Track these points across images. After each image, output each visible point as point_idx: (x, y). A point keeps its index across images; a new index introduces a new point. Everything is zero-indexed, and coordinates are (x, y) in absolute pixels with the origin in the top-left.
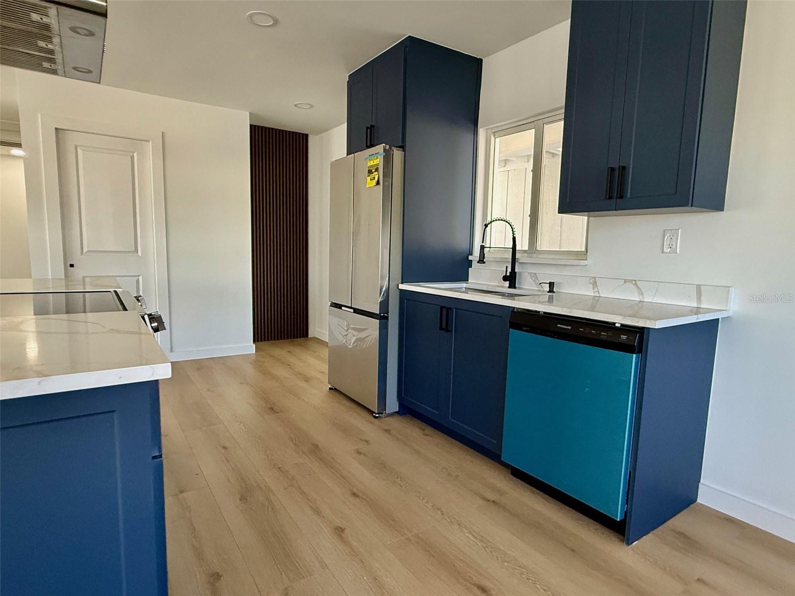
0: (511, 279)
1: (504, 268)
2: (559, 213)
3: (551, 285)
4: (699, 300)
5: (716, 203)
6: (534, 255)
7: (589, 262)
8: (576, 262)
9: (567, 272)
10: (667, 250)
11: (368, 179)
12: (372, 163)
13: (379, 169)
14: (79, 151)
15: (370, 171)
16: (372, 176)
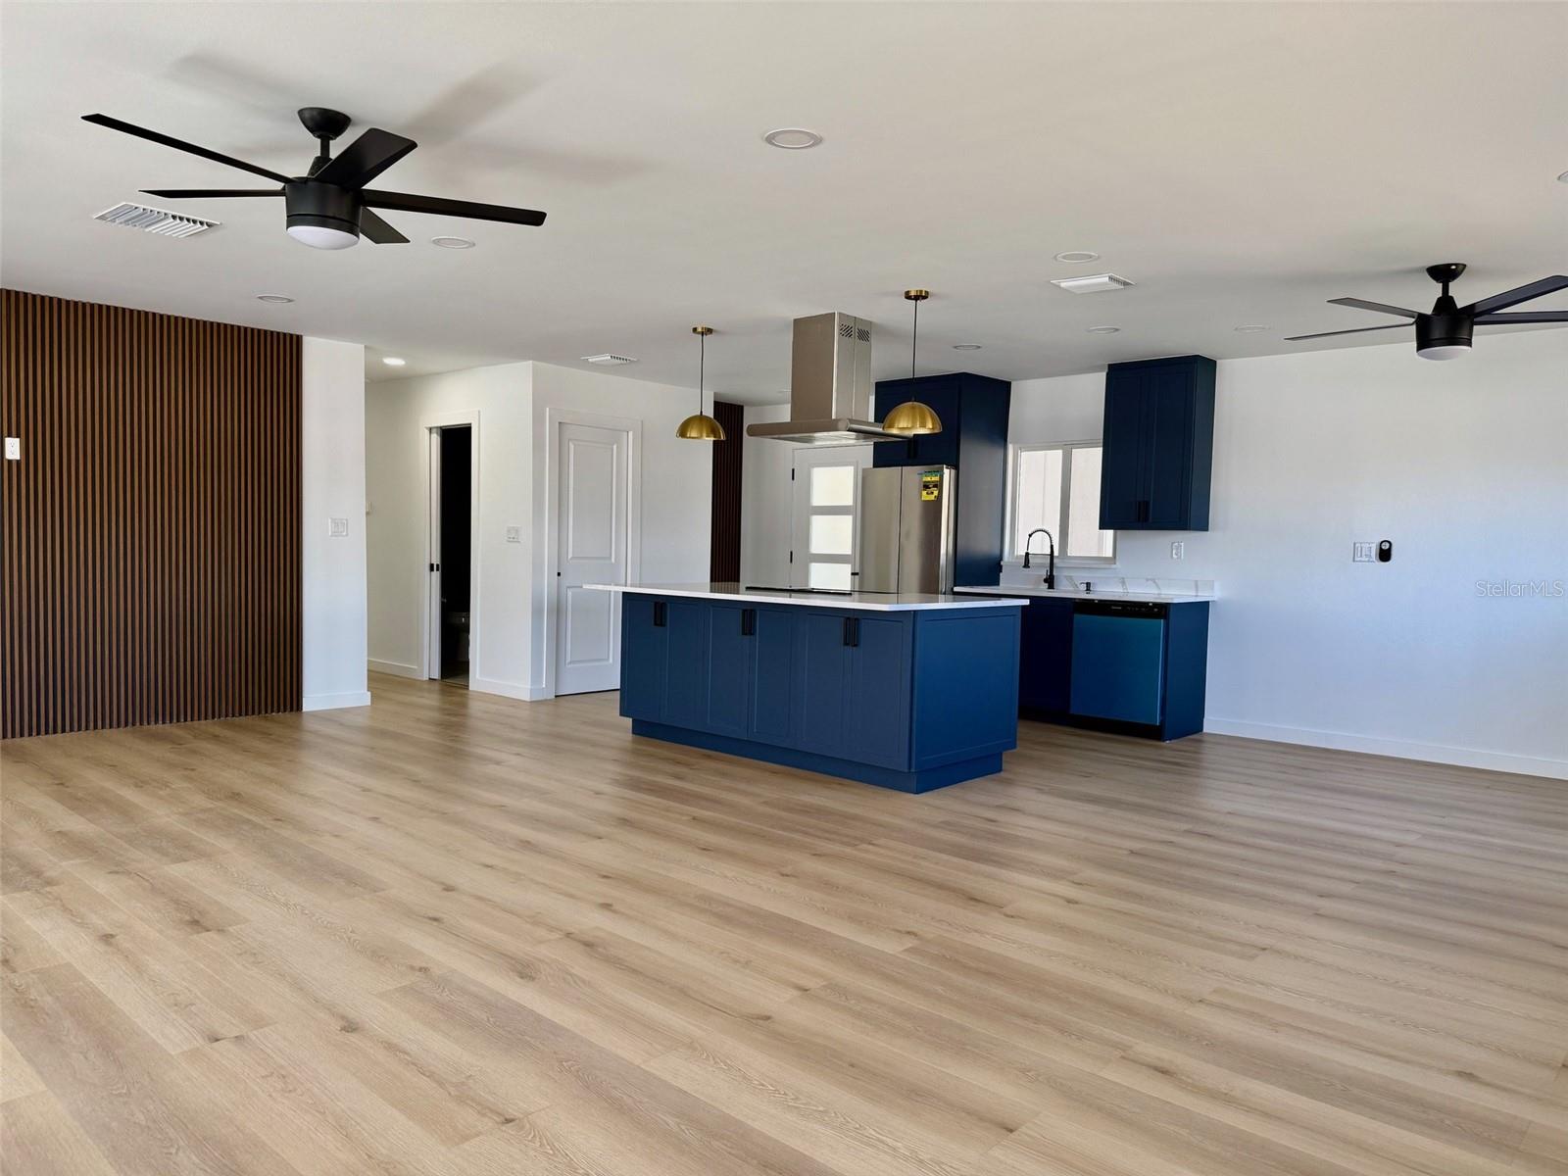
0: (1050, 581)
1: (1044, 573)
2: (1100, 529)
3: (1088, 584)
4: (1197, 590)
5: (1203, 526)
6: (1066, 560)
7: (1118, 565)
8: (1107, 566)
9: (1099, 574)
10: (1174, 556)
11: (924, 493)
12: (929, 479)
13: (939, 485)
14: (572, 446)
15: (926, 486)
16: (929, 491)
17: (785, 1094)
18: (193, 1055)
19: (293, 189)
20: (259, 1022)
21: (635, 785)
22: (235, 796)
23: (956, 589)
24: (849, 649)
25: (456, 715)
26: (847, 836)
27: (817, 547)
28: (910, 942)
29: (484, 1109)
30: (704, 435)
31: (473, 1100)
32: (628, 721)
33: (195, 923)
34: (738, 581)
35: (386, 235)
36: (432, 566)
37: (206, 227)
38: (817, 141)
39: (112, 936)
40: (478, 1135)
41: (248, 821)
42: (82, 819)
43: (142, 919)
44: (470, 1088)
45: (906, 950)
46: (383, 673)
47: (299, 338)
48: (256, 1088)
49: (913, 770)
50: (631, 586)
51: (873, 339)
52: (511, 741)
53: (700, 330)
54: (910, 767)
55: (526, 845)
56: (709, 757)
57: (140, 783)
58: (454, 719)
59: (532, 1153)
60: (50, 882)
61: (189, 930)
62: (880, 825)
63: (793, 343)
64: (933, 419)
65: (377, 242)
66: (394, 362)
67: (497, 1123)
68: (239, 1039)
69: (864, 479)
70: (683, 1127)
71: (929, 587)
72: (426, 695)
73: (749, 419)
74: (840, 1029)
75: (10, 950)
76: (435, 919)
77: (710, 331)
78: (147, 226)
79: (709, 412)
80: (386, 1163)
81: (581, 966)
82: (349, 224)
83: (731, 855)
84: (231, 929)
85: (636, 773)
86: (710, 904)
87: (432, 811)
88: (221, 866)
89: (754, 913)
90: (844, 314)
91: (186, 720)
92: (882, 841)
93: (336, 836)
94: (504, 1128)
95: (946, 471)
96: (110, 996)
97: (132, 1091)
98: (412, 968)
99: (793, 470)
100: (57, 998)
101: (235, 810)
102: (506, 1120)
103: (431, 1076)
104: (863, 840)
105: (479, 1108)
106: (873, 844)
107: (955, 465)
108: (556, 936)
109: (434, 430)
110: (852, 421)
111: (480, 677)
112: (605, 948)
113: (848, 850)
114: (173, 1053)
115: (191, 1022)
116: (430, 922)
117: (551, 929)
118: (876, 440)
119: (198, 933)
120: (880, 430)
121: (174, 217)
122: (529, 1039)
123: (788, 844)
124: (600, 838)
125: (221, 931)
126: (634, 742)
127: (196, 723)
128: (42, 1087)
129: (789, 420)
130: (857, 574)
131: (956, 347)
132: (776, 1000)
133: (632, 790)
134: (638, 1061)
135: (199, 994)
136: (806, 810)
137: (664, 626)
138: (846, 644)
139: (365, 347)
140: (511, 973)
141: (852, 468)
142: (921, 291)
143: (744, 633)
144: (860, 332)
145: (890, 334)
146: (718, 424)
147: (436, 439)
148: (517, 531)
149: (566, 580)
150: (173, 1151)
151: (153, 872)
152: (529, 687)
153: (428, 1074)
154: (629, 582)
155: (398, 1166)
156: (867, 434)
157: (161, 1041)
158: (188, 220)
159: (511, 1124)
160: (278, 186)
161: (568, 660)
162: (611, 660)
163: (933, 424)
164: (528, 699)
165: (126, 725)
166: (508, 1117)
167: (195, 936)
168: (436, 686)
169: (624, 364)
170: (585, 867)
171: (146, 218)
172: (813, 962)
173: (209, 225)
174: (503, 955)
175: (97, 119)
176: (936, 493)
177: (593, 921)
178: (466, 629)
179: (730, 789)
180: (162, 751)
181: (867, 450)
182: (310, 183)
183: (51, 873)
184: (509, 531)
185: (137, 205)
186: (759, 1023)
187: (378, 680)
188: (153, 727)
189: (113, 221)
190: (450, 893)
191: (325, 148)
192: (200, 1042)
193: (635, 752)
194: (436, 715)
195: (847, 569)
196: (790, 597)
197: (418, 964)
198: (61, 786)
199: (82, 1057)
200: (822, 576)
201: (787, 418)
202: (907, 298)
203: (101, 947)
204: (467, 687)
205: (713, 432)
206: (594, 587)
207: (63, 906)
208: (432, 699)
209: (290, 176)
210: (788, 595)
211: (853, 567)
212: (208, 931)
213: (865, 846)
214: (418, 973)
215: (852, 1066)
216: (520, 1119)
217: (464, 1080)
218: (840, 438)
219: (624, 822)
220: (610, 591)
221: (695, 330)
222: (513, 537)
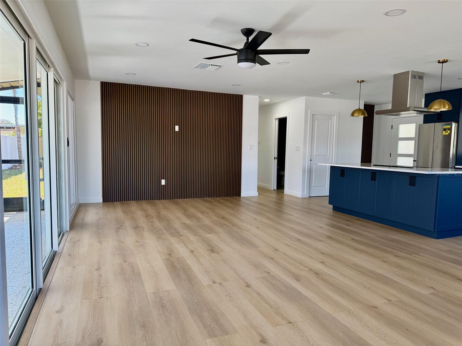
11: (444, 132)
12: (446, 127)
13: (450, 129)
14: (316, 121)
15: (445, 130)
16: (446, 131)
17: (381, 334)
18: (209, 286)
19: (239, 52)
20: (225, 280)
21: (333, 226)
22: (223, 218)
23: (456, 167)
24: (411, 187)
25: (280, 200)
26: (408, 251)
27: (400, 152)
28: (432, 291)
29: (284, 318)
30: (360, 115)
31: (280, 314)
32: (331, 206)
33: (212, 250)
34: (371, 163)
35: (264, 63)
36: (275, 158)
37: (219, 67)
38: (404, 11)
39: (193, 251)
40: (281, 325)
41: (226, 225)
42: (189, 220)
43: (200, 248)
44: (280, 311)
45: (430, 293)
46: (261, 187)
47: (242, 96)
48: (223, 298)
49: (436, 231)
50: (334, 164)
51: (424, 79)
52: (295, 209)
53: (360, 81)
54: (434, 230)
55: (299, 240)
56: (358, 220)
57: (202, 213)
58: (279, 201)
59: (297, 334)
60: (181, 236)
61: (210, 252)
62: (422, 248)
63: (393, 82)
64: (448, 105)
65: (261, 65)
66: (267, 100)
67: (287, 323)
68: (220, 284)
69: (419, 128)
70: (345, 337)
71: (445, 165)
72: (272, 194)
73: (376, 109)
74: (403, 316)
75: (171, 251)
76: (272, 258)
77: (363, 81)
78: (205, 68)
79: (362, 107)
80: (256, 327)
81: (314, 279)
82: (253, 60)
83: (365, 252)
84: (220, 253)
85: (334, 223)
86: (357, 267)
87: (272, 227)
88: (219, 236)
89: (373, 272)
90: (413, 71)
91: (213, 197)
92: (421, 254)
93: (247, 231)
94: (288, 325)
95: (454, 124)
96: (192, 267)
97: (195, 293)
98: (265, 272)
99: (392, 126)
100: (180, 265)
101: (223, 221)
102: (289, 322)
103: (269, 304)
104: (414, 253)
105: (282, 317)
106: (418, 255)
107: (457, 122)
108: (306, 269)
109: (277, 119)
110: (415, 107)
111: (287, 190)
112: (322, 276)
113: (409, 256)
114: (205, 285)
115: (209, 277)
116: (270, 259)
117: (305, 267)
118: (425, 114)
119: (213, 253)
120: (426, 110)
121: (211, 65)
122: (297, 299)
123: (386, 251)
124: (321, 241)
125: (218, 253)
126: (333, 213)
127: (216, 198)
128: (175, 288)
129: (391, 109)
130: (416, 161)
131: (459, 79)
132: (379, 302)
133: (332, 227)
134: (331, 313)
135: (212, 270)
136: (393, 240)
137: (344, 177)
138: (410, 185)
139: (259, 97)
140: (293, 278)
141: (415, 124)
142: (445, 60)
143: (372, 180)
144: (419, 77)
145: (431, 76)
146: (365, 112)
147: (277, 122)
148: (299, 147)
149: (313, 162)
150: (203, 311)
151: (203, 236)
152: (301, 193)
153: (268, 304)
154: (333, 163)
155: (258, 329)
156: (421, 112)
157: (202, 281)
158: (215, 65)
159: (291, 324)
160: (235, 52)
161: (313, 186)
162: (326, 187)
163: (449, 107)
164: (301, 197)
165: (200, 197)
166: (290, 321)
167: (212, 254)
168: (275, 192)
169: (334, 94)
170: (316, 249)
171: (204, 66)
172: (394, 292)
173: (220, 66)
174: (291, 272)
175: (193, 40)
176: (449, 132)
177: (319, 267)
178: (284, 176)
179: (366, 231)
180: (207, 204)
181: (421, 117)
182: (243, 50)
183: (182, 233)
184: (296, 147)
185: (203, 63)
186: (373, 309)
187: (260, 189)
188: (206, 198)
189: (198, 68)
190: (276, 251)
191: (248, 39)
192: (211, 283)
193: (333, 216)
194: (275, 200)
195: (412, 159)
196: (390, 168)
197: (267, 271)
198: (185, 211)
199: (184, 282)
200: (401, 162)
201: (390, 108)
202: (439, 63)
203: (190, 253)
204: (283, 192)
205: (363, 114)
206: (321, 164)
207: (183, 242)
208: (274, 195)
209: (238, 49)
210: (389, 167)
211: (414, 158)
212: (215, 253)
213: (415, 255)
214: (267, 273)
215: (407, 330)
216: (293, 323)
217: (278, 307)
218: (410, 114)
219: (329, 237)
220: (327, 166)
221: (358, 81)
222: (298, 149)
